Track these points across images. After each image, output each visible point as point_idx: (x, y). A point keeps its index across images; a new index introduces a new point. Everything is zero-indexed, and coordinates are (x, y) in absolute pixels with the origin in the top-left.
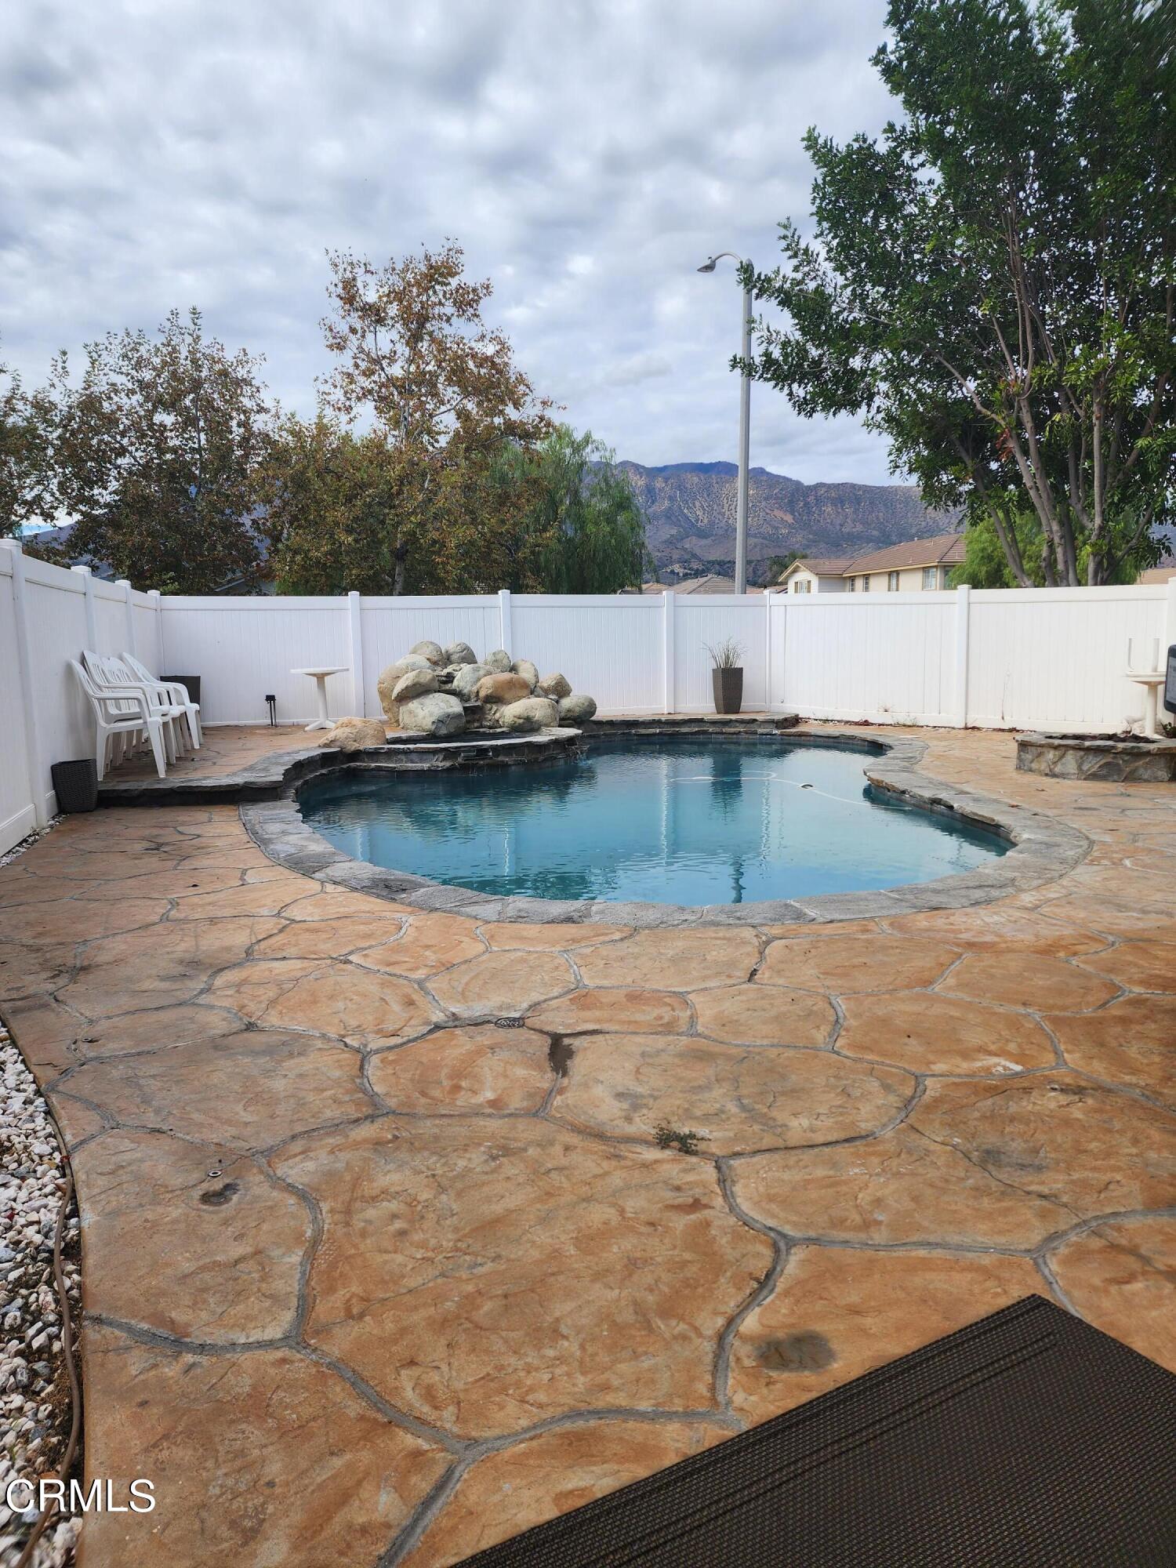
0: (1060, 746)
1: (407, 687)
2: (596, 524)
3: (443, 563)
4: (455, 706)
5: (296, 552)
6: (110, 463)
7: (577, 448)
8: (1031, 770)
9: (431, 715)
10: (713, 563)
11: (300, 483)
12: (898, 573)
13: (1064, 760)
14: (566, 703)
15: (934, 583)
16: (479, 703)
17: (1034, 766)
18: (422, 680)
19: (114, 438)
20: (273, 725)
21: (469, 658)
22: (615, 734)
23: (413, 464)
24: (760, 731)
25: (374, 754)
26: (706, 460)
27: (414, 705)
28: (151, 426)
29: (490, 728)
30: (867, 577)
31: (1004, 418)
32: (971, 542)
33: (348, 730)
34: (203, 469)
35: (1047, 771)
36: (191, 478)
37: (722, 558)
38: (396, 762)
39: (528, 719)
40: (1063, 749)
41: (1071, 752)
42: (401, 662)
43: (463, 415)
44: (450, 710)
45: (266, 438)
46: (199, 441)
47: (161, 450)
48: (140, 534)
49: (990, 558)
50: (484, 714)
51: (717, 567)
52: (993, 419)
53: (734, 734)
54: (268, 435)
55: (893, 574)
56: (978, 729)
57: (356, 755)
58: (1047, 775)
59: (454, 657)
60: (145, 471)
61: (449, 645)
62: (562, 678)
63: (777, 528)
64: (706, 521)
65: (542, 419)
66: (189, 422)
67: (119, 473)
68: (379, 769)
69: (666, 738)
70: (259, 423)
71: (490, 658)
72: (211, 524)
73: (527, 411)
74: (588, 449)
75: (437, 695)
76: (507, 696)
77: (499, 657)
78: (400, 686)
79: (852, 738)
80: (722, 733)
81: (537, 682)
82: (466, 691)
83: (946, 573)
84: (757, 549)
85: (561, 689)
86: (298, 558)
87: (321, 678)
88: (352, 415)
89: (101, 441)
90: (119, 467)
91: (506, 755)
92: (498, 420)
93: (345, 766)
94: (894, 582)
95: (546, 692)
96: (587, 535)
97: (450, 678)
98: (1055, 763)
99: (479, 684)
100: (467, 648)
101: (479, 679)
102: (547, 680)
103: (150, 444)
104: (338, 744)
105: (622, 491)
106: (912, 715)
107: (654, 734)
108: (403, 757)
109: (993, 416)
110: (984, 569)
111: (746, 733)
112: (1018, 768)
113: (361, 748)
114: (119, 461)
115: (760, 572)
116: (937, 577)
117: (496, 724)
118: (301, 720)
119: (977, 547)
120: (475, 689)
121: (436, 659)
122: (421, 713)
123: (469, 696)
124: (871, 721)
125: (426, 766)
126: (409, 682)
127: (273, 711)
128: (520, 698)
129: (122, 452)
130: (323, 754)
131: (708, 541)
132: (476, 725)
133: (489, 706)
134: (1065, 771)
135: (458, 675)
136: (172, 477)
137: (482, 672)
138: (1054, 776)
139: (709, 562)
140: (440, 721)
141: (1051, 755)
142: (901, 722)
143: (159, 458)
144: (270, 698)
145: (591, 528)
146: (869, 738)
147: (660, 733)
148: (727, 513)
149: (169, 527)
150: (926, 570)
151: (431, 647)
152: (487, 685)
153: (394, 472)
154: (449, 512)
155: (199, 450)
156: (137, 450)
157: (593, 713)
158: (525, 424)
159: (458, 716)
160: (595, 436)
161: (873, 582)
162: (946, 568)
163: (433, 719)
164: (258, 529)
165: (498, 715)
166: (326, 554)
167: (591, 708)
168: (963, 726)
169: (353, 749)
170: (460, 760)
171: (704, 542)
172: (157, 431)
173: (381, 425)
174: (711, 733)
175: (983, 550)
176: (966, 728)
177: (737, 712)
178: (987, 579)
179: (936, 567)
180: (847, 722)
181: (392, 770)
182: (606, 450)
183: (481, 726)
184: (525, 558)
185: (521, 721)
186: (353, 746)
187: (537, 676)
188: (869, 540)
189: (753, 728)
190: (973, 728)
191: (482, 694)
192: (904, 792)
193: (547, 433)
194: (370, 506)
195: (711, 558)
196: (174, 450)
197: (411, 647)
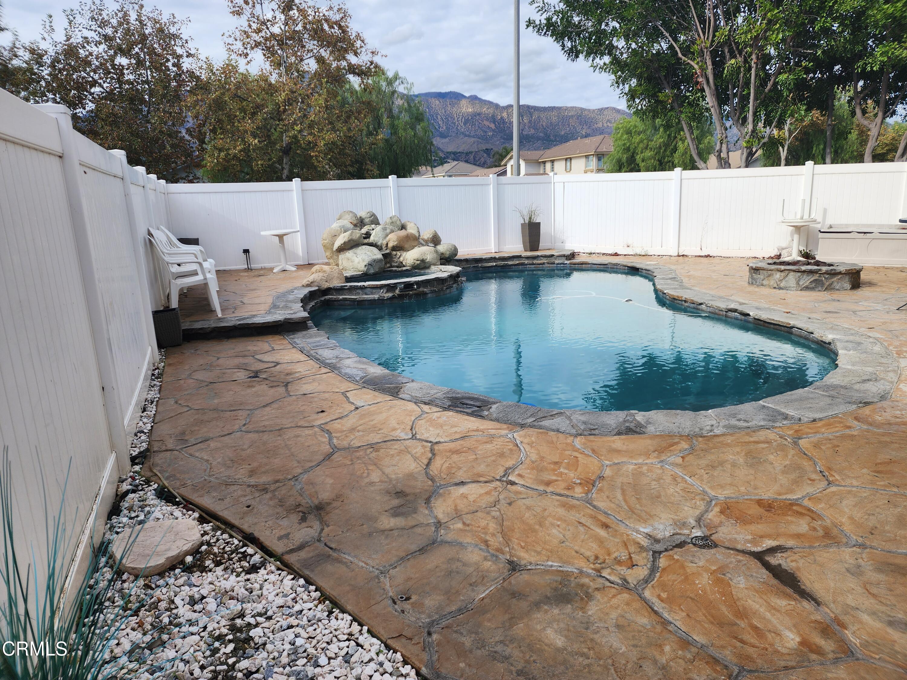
0: (785, 270)
1: (345, 243)
2: (405, 130)
3: (316, 156)
4: (378, 255)
5: (220, 150)
6: (87, 92)
7: (390, 83)
8: (762, 285)
9: (363, 261)
10: (450, 153)
11: (219, 104)
12: (571, 159)
13: (787, 279)
14: (441, 248)
15: (591, 164)
16: (388, 251)
17: (765, 282)
18: (354, 238)
19: (88, 74)
20: (249, 269)
21: (375, 221)
22: (469, 267)
23: (293, 92)
24: (557, 262)
25: (340, 290)
26: (443, 91)
27: (349, 254)
28: (113, 66)
29: (397, 267)
30: (553, 162)
31: (698, 63)
32: (616, 140)
33: (321, 274)
34: (151, 96)
35: (775, 285)
36: (143, 101)
37: (455, 150)
38: (356, 295)
39: (423, 261)
40: (787, 272)
41: (792, 273)
42: (336, 225)
43: (320, 60)
44: (375, 257)
45: (191, 74)
46: (147, 76)
47: (120, 81)
48: (113, 139)
49: (628, 149)
50: (392, 258)
51: (453, 155)
52: (688, 63)
53: (541, 264)
54: (193, 72)
55: (569, 160)
56: (686, 256)
57: (328, 291)
58: (775, 288)
59: (367, 220)
60: (110, 95)
61: (362, 214)
62: (436, 233)
63: (486, 132)
64: (445, 127)
65: (372, 63)
66: (140, 63)
67: (93, 97)
68: (345, 300)
69: (499, 269)
70: (187, 64)
71: (389, 221)
72: (161, 132)
73: (362, 58)
74: (397, 83)
75: (364, 247)
76: (406, 246)
77: (394, 220)
78: (339, 242)
79: (616, 265)
80: (533, 264)
81: (419, 236)
82: (379, 243)
83: (599, 159)
84: (475, 145)
85: (435, 240)
86: (222, 154)
87: (281, 237)
88: (248, 59)
89: (78, 76)
90: (93, 94)
91: (424, 287)
92: (344, 64)
93: (323, 299)
94: (568, 164)
95: (427, 243)
96: (399, 138)
97: (368, 235)
98: (781, 281)
99: (388, 238)
100: (373, 215)
101: (387, 235)
102: (426, 235)
103: (113, 78)
104: (316, 284)
105: (418, 109)
106: (645, 249)
107: (492, 266)
108: (360, 291)
109: (689, 61)
110: (625, 156)
111: (548, 263)
112: (751, 284)
113: (331, 286)
114: (93, 90)
115: (477, 159)
116: (593, 162)
117: (401, 265)
118: (267, 265)
119: (620, 143)
120: (385, 242)
121: (355, 222)
122: (356, 260)
123: (381, 247)
124: (619, 253)
125: (376, 297)
126: (346, 239)
127: (248, 260)
128: (413, 248)
129: (94, 83)
130: (310, 292)
131: (447, 140)
132: (388, 265)
133: (394, 253)
134: (788, 285)
135: (373, 233)
136: (132, 100)
137: (388, 231)
138: (780, 288)
139: (448, 153)
140: (370, 265)
141: (778, 275)
142: (638, 253)
143: (120, 87)
144: (246, 251)
145: (401, 133)
146: (629, 265)
147: (496, 266)
148: (457, 123)
149: (132, 134)
150: (587, 157)
151: (351, 215)
152: (393, 240)
153: (281, 97)
154: (318, 124)
155: (147, 82)
156: (104, 82)
157: (456, 255)
158: (361, 66)
159: (380, 261)
160: (401, 75)
161: (556, 164)
162: (600, 156)
163: (365, 263)
164: (190, 135)
165: (401, 259)
166: (240, 151)
167: (455, 251)
168: (677, 254)
169: (326, 287)
170: (397, 291)
171: (444, 140)
172: (117, 69)
173: (267, 66)
174: (526, 265)
175: (624, 144)
176: (679, 256)
177: (537, 250)
178: (627, 162)
179: (593, 155)
180: (604, 254)
181: (354, 300)
182: (408, 83)
183: (391, 267)
184: (366, 152)
185: (419, 262)
186: (325, 285)
187: (419, 232)
188: (538, 139)
189: (552, 260)
190: (683, 256)
191: (390, 245)
192: (701, 304)
193: (375, 72)
194: (265, 119)
195: (449, 150)
196: (129, 82)
197: (338, 217)
